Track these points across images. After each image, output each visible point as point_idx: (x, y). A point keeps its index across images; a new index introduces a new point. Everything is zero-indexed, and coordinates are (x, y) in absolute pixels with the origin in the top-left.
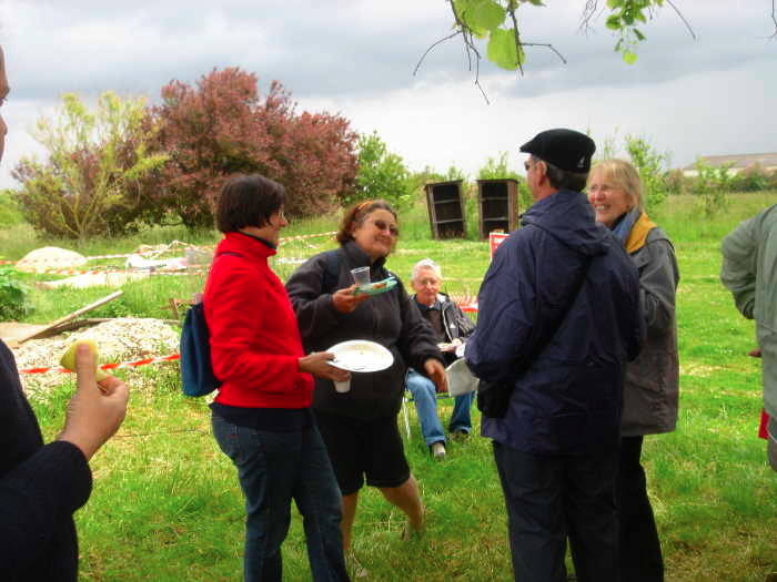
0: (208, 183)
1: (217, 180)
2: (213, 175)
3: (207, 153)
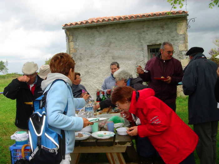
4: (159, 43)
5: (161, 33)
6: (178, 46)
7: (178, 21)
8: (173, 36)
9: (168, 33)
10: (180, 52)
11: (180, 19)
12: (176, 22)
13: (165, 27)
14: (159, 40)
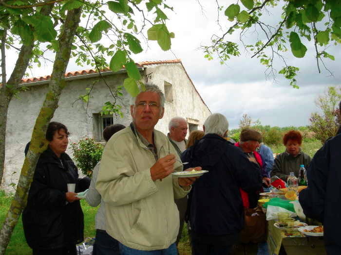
5: (110, 96)
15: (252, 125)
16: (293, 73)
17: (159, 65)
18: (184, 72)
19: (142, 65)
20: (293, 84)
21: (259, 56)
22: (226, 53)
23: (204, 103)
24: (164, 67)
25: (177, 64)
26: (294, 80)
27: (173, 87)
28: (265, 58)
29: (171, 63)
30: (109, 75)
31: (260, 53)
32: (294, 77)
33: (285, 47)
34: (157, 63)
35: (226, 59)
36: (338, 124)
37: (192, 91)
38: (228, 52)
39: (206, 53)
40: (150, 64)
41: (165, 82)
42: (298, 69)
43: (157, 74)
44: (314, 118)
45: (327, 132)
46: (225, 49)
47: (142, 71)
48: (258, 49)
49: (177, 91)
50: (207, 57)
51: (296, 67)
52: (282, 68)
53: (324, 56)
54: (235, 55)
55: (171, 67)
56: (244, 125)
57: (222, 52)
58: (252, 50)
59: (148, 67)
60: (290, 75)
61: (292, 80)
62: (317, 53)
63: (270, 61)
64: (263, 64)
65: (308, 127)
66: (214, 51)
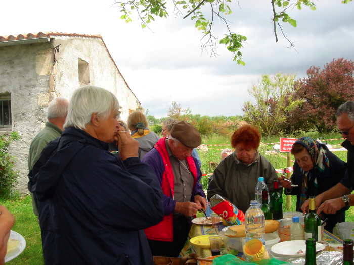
0: (325, 112)
1: (329, 111)
2: (328, 108)
3: (326, 99)
4: (5, 91)
5: (8, 73)
6: (38, 98)
7: (39, 51)
8: (27, 79)
9: (20, 72)
10: (40, 108)
11: (42, 47)
12: (34, 53)
13: (16, 61)
14: (4, 86)
15: (182, 113)
16: (238, 43)
17: (72, 37)
18: (105, 49)
19: (49, 35)
20: (238, 58)
21: (194, 17)
22: (150, 13)
23: (128, 87)
24: (79, 41)
25: (97, 39)
26: (239, 54)
27: (90, 66)
28: (202, 21)
29: (88, 37)
30: (6, 47)
31: (196, 11)
32: (240, 50)
33: (229, 9)
34: (69, 35)
35: (149, 21)
36: (271, 114)
37: (115, 73)
38: (153, 11)
39: (123, 13)
40: (60, 35)
41: (80, 59)
42: (245, 39)
43: (68, 47)
44: (247, 107)
45: (260, 123)
46: (148, 7)
47: (48, 42)
48: (193, 6)
49: (95, 72)
50: (125, 18)
51: (243, 35)
52: (224, 37)
53: (283, 20)
54: (161, 15)
55: (88, 42)
56: (173, 113)
57: (143, 11)
58: (184, 7)
59: (56, 38)
60: (234, 47)
61: (236, 53)
62: (275, 14)
63: (208, 24)
64: (199, 29)
65: (241, 117)
66: (132, 8)
